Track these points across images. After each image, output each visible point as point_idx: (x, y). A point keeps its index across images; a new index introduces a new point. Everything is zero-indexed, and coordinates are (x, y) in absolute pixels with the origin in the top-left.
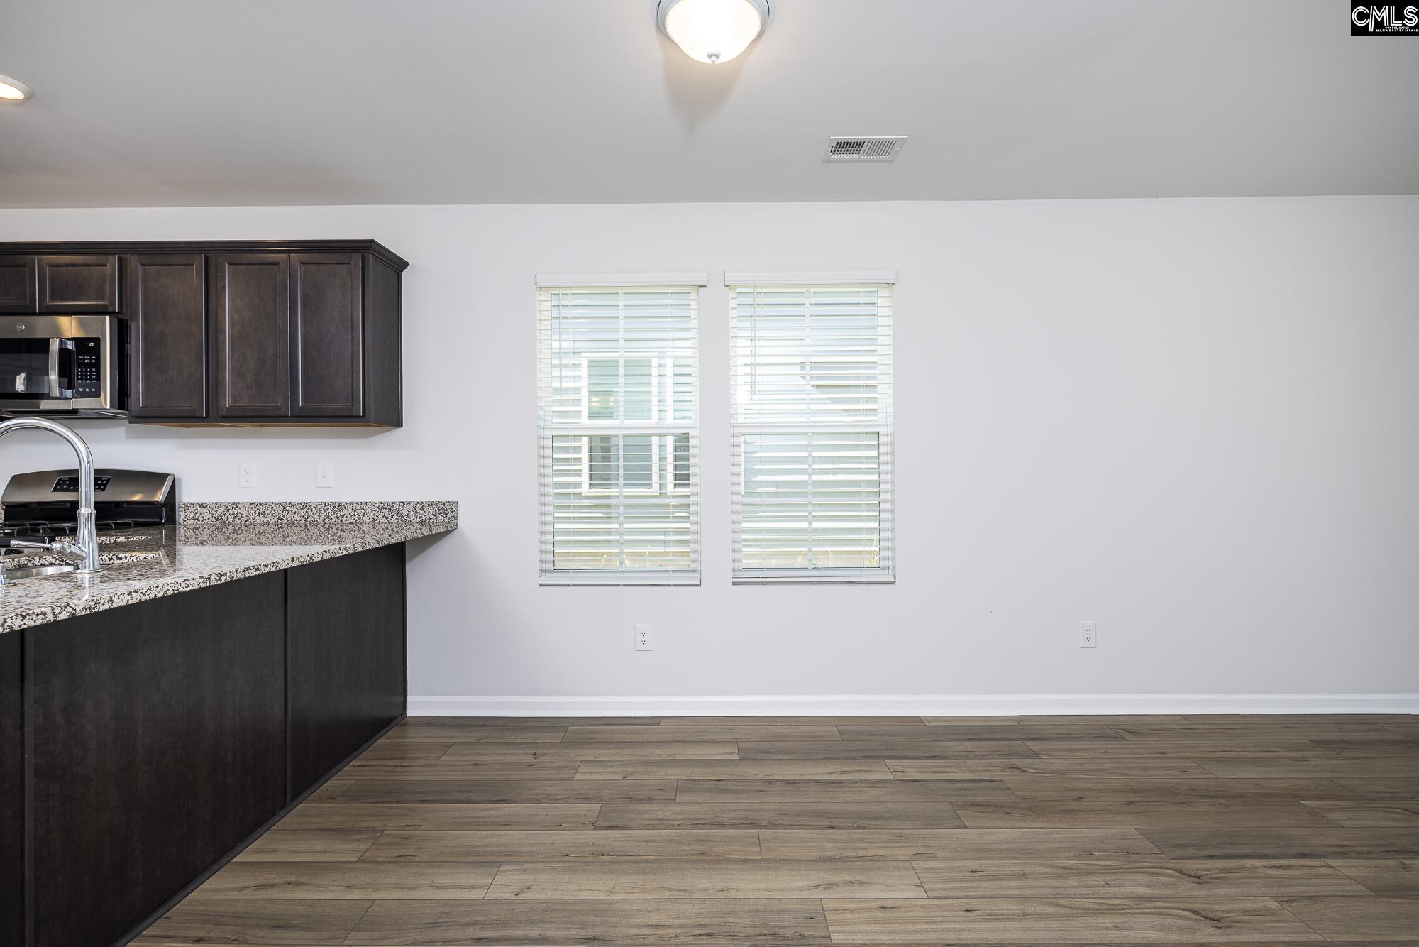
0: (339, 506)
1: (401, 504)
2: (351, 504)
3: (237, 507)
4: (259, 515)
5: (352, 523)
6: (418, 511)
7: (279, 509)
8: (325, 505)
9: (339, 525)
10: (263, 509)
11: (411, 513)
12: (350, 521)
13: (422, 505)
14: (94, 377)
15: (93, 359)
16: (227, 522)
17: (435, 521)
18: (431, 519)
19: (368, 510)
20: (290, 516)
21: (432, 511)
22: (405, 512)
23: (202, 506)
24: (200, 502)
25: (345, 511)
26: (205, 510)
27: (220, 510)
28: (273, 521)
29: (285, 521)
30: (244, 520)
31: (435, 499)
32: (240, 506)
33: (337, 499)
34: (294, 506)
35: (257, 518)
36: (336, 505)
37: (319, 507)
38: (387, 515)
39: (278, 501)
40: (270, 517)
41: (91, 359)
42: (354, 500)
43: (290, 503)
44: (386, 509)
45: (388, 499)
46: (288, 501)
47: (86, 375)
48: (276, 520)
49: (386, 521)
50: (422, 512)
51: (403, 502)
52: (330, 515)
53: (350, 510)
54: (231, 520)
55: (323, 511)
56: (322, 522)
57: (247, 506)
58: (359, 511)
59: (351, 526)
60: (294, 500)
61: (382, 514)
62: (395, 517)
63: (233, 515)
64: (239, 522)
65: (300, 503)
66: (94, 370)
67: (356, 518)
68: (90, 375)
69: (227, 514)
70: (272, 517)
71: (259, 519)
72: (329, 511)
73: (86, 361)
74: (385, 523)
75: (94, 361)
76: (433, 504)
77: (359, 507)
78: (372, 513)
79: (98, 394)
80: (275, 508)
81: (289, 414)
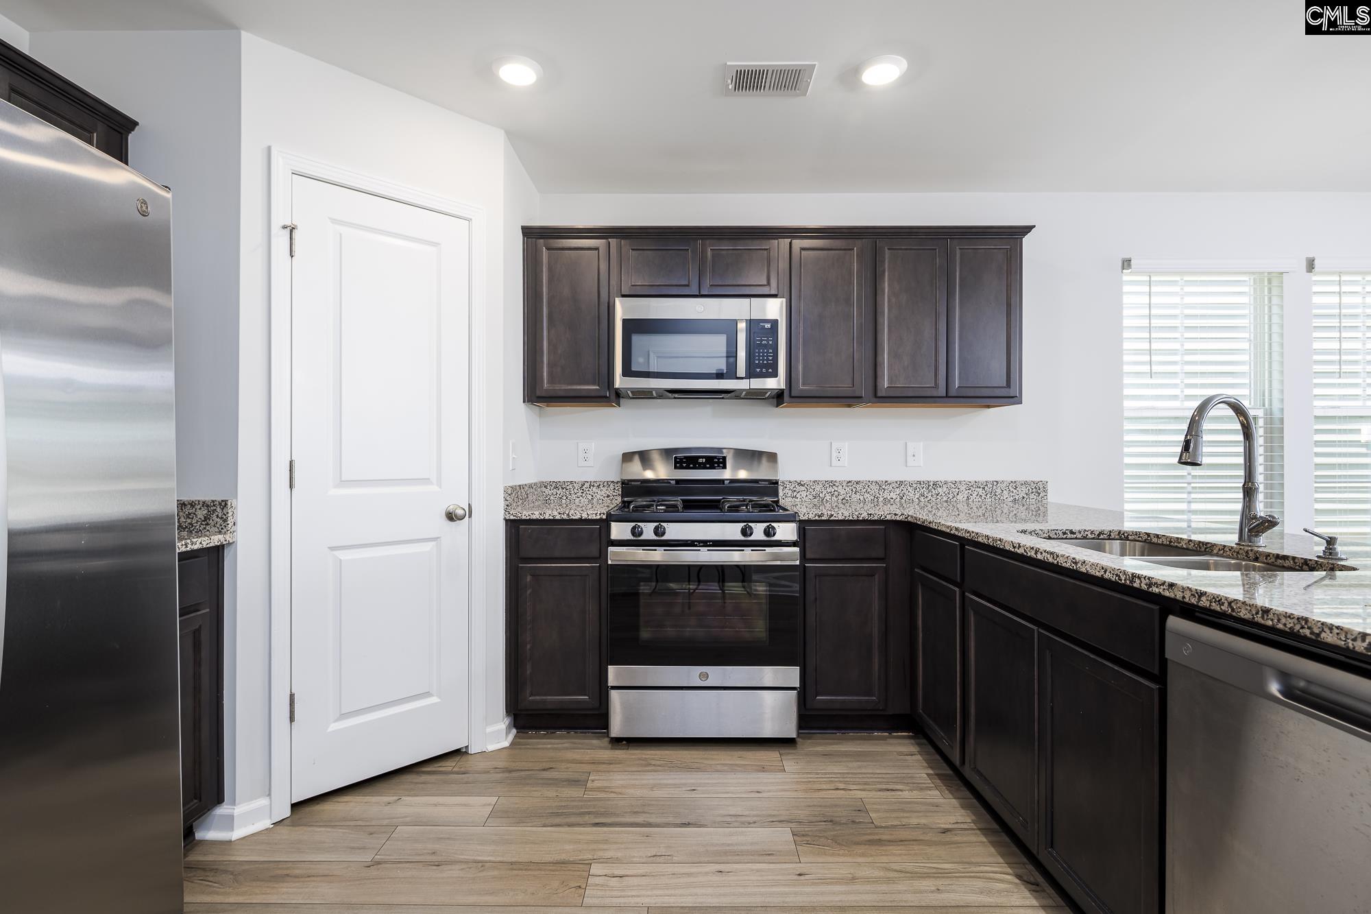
0: (933, 485)
1: (995, 483)
2: (946, 483)
3: (834, 485)
4: (855, 493)
5: (947, 501)
6: (1011, 489)
7: (874, 487)
8: (920, 484)
9: (933, 504)
10: (859, 487)
11: (1005, 492)
12: (945, 499)
13: (1015, 485)
14: (771, 358)
15: (771, 340)
16: (825, 500)
17: (1028, 500)
18: (1024, 498)
19: (963, 488)
20: (886, 495)
21: (1025, 490)
22: (999, 491)
23: (800, 484)
24: (798, 480)
25: (940, 490)
26: (803, 488)
27: (818, 488)
28: (870, 499)
29: (881, 499)
30: (841, 498)
31: (1029, 479)
32: (837, 484)
33: (932, 478)
34: (890, 484)
35: (854, 496)
36: (931, 484)
37: (915, 486)
38: (980, 494)
39: (874, 479)
40: (866, 495)
41: (768, 341)
42: (949, 479)
43: (886, 482)
44: (980, 487)
45: (982, 478)
46: (884, 480)
47: (763, 356)
48: (873, 498)
49: (980, 499)
50: (1015, 491)
51: (997, 482)
52: (925, 493)
53: (945, 489)
54: (828, 497)
55: (918, 490)
56: (917, 500)
57: (844, 484)
58: (954, 490)
60: (890, 479)
61: (976, 493)
62: (988, 496)
63: (831, 492)
64: (836, 499)
65: (896, 482)
66: (771, 351)
68: (768, 356)
69: (825, 492)
70: (868, 496)
71: (855, 497)
72: (924, 489)
73: (763, 342)
74: (979, 501)
75: (771, 342)
76: (1026, 483)
77: (953, 486)
78: (966, 492)
79: (775, 374)
80: (871, 487)
81: (945, 395)
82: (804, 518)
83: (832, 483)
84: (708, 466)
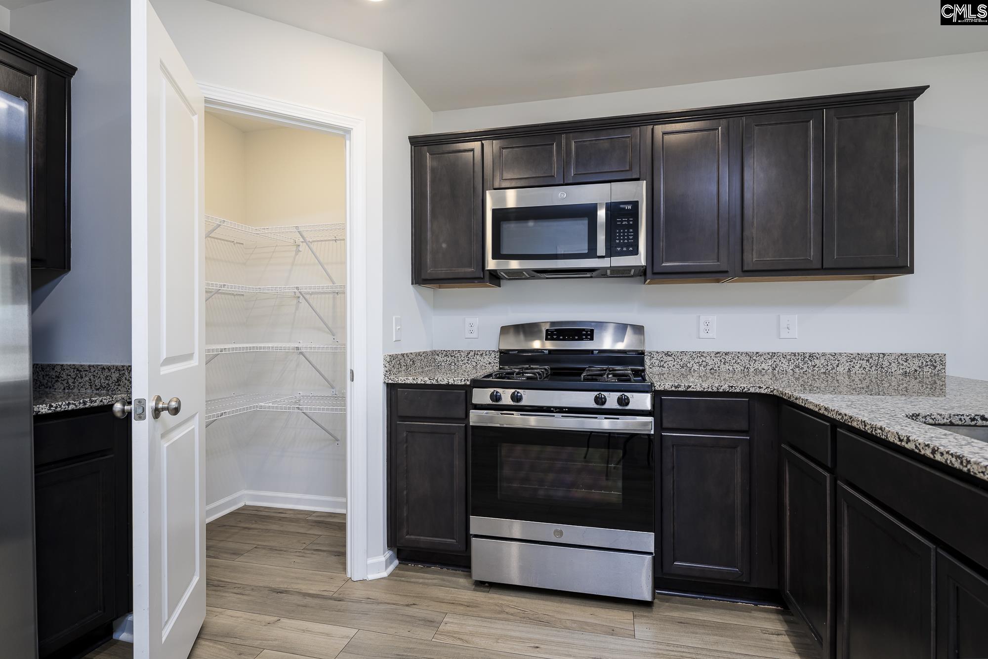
0: (810, 356)
1: (881, 356)
2: (824, 355)
3: (702, 356)
4: (724, 364)
5: (825, 373)
6: (901, 362)
7: (746, 359)
8: (795, 355)
9: (810, 375)
10: (728, 358)
11: (893, 364)
12: (823, 370)
13: (906, 357)
14: (631, 237)
15: (631, 221)
16: (692, 369)
17: (921, 373)
18: (916, 371)
19: (843, 360)
20: (757, 365)
21: (917, 362)
22: (886, 363)
23: (667, 354)
24: (666, 350)
25: (817, 362)
26: (670, 358)
27: (685, 359)
28: (739, 369)
29: (752, 370)
30: (709, 368)
31: (922, 351)
32: (705, 355)
33: (808, 349)
34: (761, 355)
35: (722, 366)
36: (807, 356)
37: (788, 357)
38: (864, 366)
39: (745, 351)
40: (736, 366)
41: (628, 221)
42: (828, 351)
43: (757, 353)
44: (863, 360)
45: (866, 350)
46: (755, 351)
47: (624, 236)
48: (743, 368)
49: (863, 372)
50: (905, 364)
51: (883, 354)
52: (800, 365)
53: (823, 361)
54: (696, 367)
55: (792, 361)
56: (791, 371)
57: (713, 355)
58: (833, 362)
59: (823, 376)
60: (761, 351)
61: (859, 365)
62: (874, 368)
63: (698, 363)
64: (704, 369)
65: (768, 354)
66: (631, 230)
67: (830, 368)
68: (628, 236)
69: (692, 362)
70: (738, 366)
71: (724, 368)
72: (799, 361)
73: (624, 223)
74: (862, 374)
75: (631, 223)
76: (918, 356)
77: (832, 358)
78: (848, 364)
79: (636, 252)
80: (741, 358)
81: (820, 266)
82: (659, 389)
83: (701, 354)
84: (576, 338)
